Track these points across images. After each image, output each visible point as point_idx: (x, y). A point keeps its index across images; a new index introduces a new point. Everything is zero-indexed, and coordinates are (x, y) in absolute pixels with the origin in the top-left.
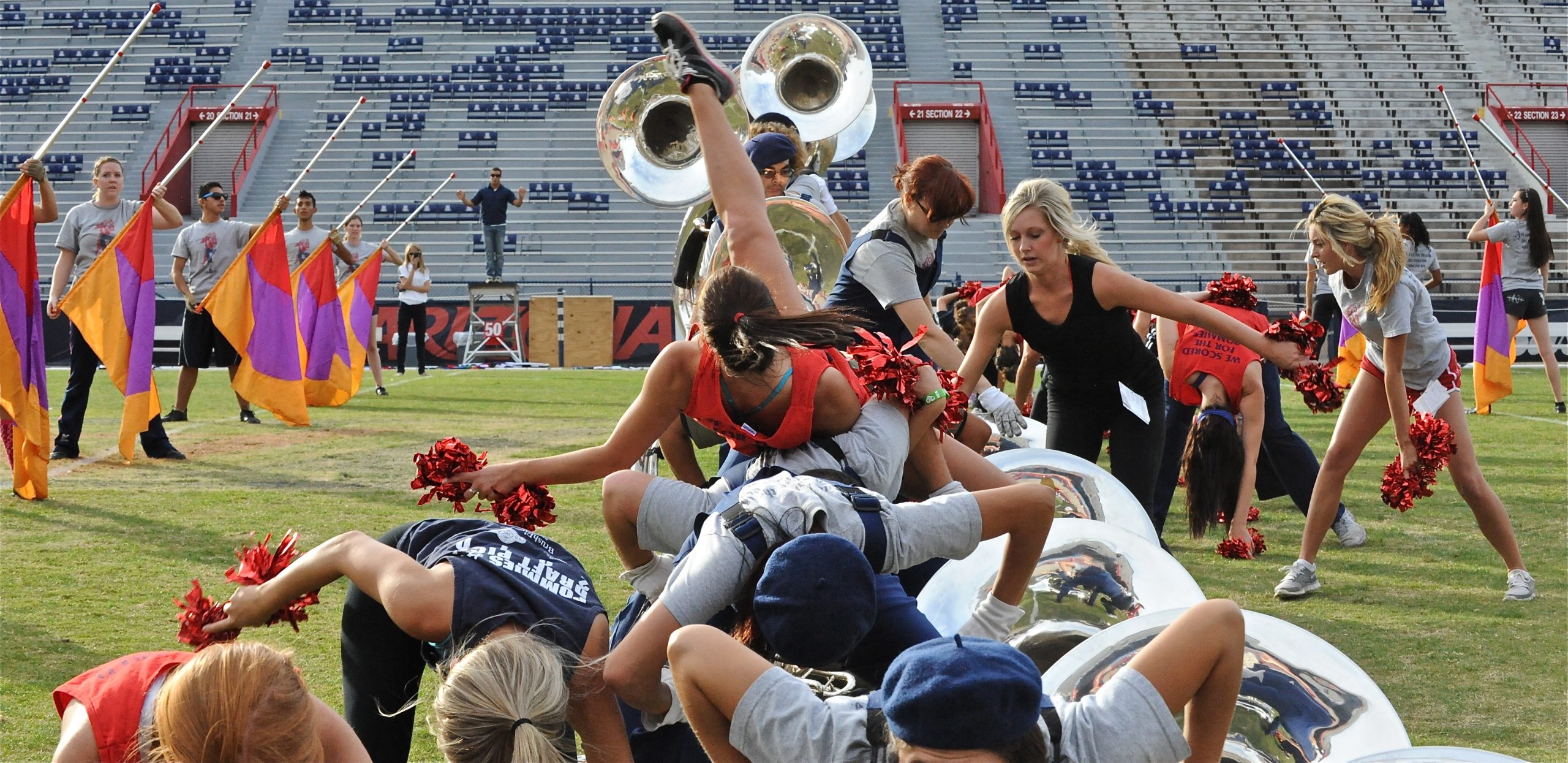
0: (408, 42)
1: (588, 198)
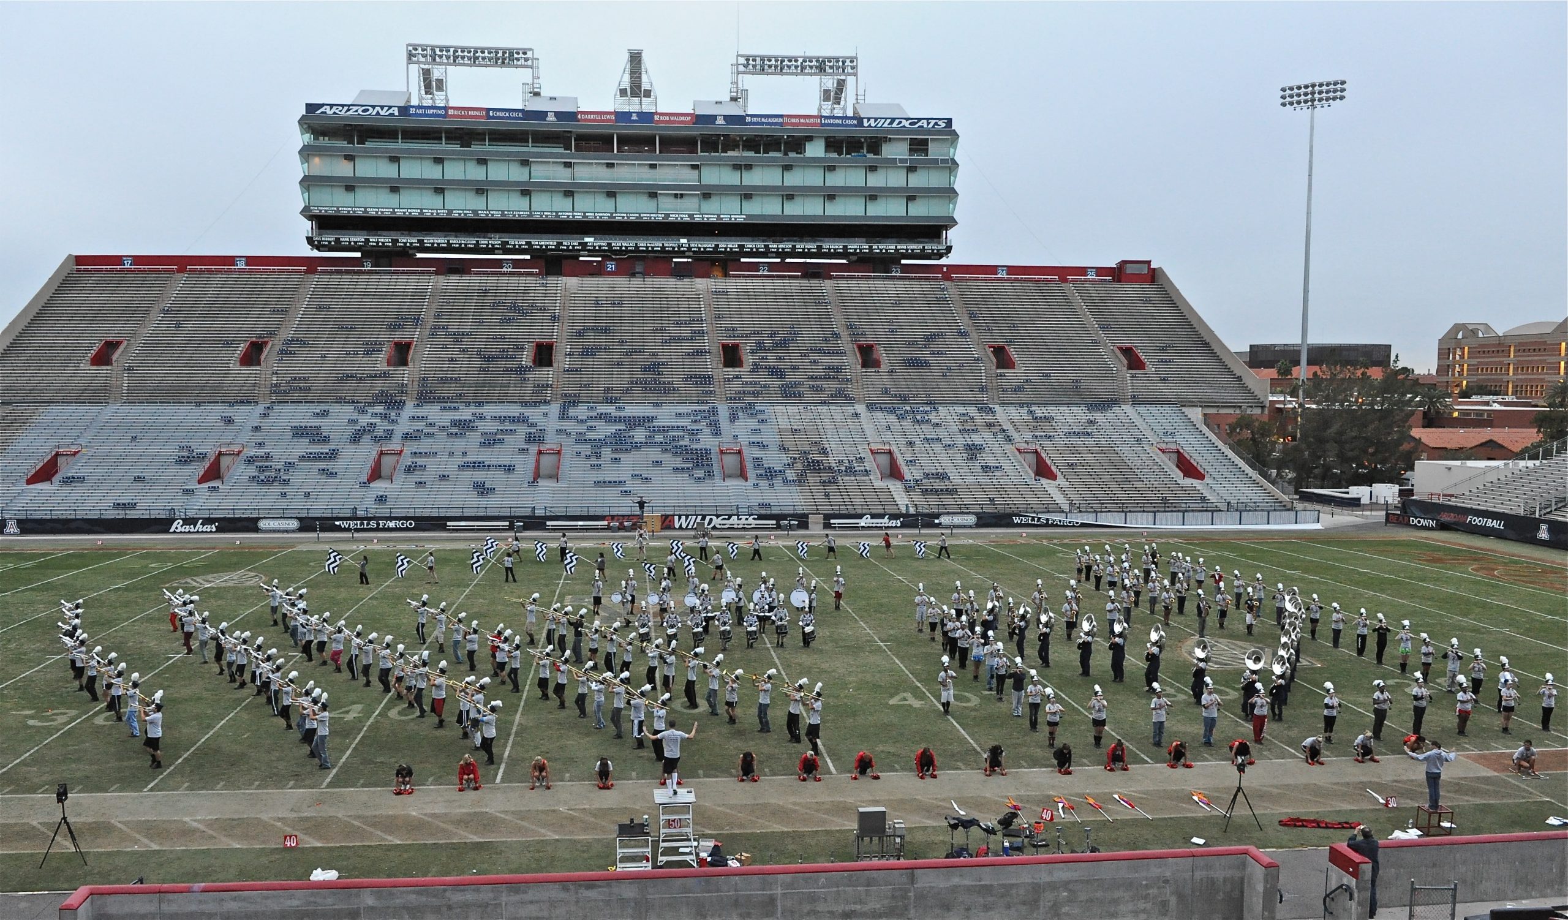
0: (592, 427)
1: (646, 478)
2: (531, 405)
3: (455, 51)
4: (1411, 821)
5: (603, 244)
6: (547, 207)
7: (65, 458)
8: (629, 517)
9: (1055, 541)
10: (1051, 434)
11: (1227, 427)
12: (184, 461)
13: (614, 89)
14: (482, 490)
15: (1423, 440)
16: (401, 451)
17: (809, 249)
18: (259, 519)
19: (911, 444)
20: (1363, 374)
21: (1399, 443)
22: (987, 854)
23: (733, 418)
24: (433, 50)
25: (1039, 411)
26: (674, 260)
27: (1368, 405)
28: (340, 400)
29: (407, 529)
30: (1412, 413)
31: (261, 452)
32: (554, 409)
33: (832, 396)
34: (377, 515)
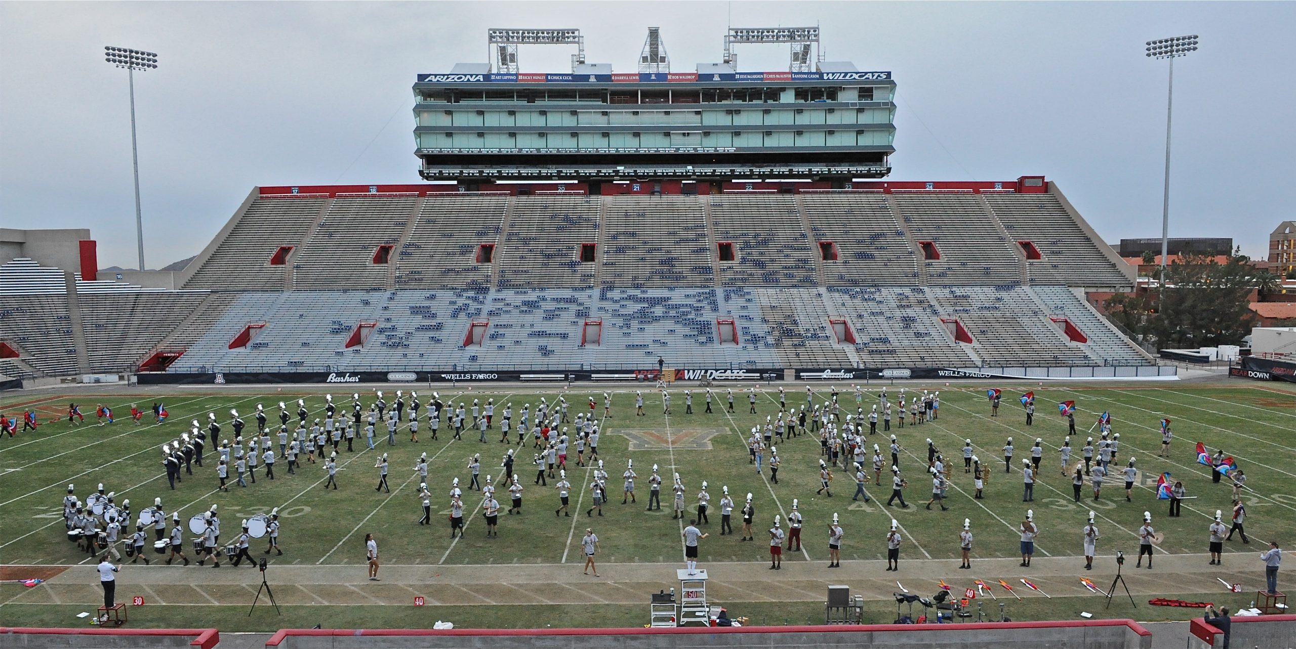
0: (623, 305)
1: (664, 343)
2: (579, 289)
3: (523, 33)
4: (1252, 602)
5: (630, 170)
6: (590, 145)
7: (255, 330)
8: (651, 371)
9: (971, 389)
10: (968, 308)
11: (1103, 303)
12: (335, 332)
13: (638, 57)
14: (545, 352)
15: (1258, 312)
16: (487, 324)
17: (783, 172)
18: (388, 373)
19: (860, 316)
20: (1211, 261)
21: (1238, 314)
22: (925, 621)
23: (727, 298)
24: (507, 33)
25: (958, 291)
26: (683, 182)
27: (1215, 285)
28: (444, 288)
29: (492, 380)
30: (1251, 291)
31: (389, 325)
32: (596, 292)
33: (801, 281)
34: (471, 370)
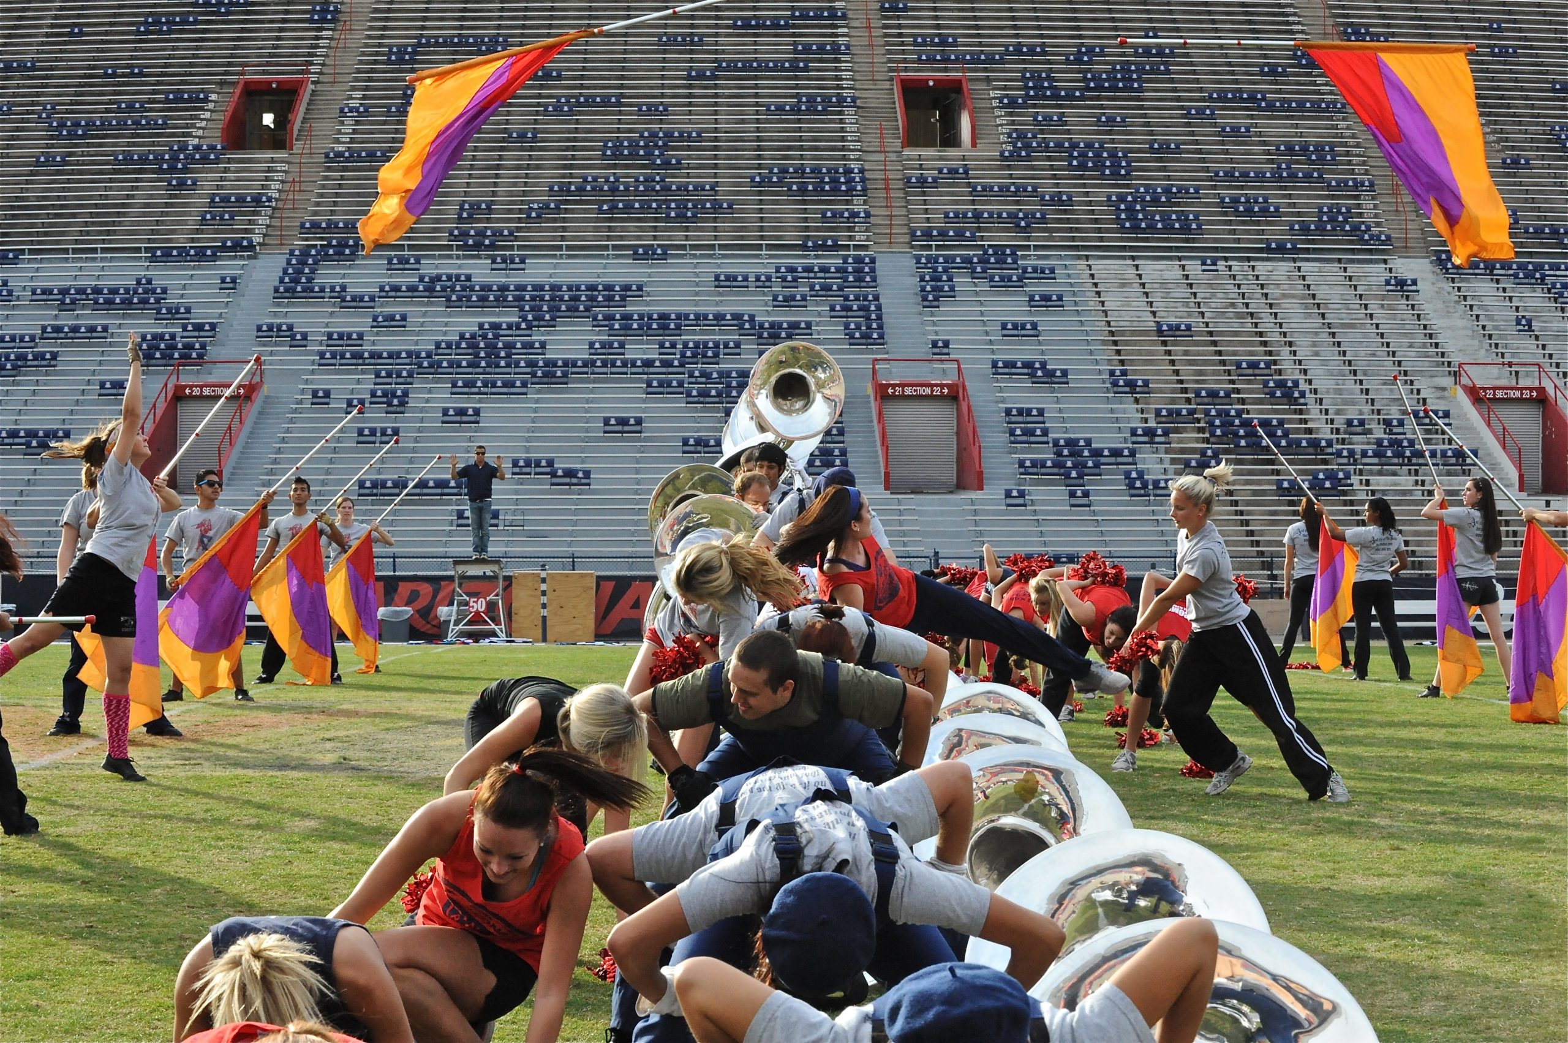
0: (391, 318)
1: (570, 473)
2: (183, 256)
32: (266, 268)
33: (1303, 231)
